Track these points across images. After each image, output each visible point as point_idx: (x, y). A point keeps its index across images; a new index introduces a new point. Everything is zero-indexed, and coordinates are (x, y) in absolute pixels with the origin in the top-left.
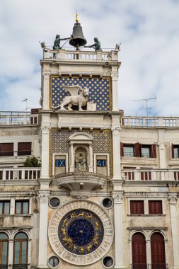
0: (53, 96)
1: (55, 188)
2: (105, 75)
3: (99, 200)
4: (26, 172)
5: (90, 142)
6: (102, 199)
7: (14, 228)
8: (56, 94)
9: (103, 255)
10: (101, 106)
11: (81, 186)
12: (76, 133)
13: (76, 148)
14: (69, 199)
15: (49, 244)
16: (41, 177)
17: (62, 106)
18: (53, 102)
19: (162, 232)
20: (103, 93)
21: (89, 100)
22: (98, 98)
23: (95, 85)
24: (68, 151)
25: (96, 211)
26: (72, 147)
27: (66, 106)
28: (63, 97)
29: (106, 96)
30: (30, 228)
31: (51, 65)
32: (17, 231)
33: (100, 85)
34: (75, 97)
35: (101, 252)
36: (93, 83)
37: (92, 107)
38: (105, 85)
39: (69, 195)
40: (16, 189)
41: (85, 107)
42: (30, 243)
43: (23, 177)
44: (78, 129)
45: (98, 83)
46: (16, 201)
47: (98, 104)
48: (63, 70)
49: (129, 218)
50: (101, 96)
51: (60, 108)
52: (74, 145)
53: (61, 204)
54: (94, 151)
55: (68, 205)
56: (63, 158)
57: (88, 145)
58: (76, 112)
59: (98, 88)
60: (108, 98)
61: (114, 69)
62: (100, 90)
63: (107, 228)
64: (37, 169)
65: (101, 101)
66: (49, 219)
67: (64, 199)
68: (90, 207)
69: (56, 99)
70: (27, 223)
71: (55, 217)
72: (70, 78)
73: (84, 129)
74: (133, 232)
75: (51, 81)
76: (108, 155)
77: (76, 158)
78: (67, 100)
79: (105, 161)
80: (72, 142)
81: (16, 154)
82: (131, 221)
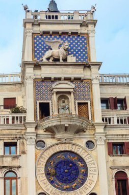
0: (35, 51)
1: (41, 132)
2: (83, 32)
3: (83, 142)
5: (72, 90)
6: (85, 141)
7: (3, 167)
8: (38, 49)
10: (80, 59)
12: (58, 82)
13: (58, 96)
14: (54, 141)
15: (37, 182)
17: (44, 58)
18: (36, 56)
20: (81, 48)
22: (77, 53)
23: (74, 41)
24: (51, 99)
25: (80, 152)
26: (55, 94)
28: (45, 51)
29: (84, 50)
30: (19, 167)
31: (33, 25)
32: (7, 170)
33: (78, 41)
34: (56, 51)
35: (86, 188)
36: (71, 39)
37: (71, 59)
38: (83, 42)
39: (54, 138)
40: (4, 132)
42: (19, 181)
43: (10, 122)
44: (60, 79)
45: (76, 39)
47: (77, 57)
50: (79, 50)
51: (42, 60)
52: (57, 93)
54: (75, 99)
55: (53, 145)
57: (69, 93)
58: (58, 63)
59: (77, 44)
60: (86, 53)
61: (90, 26)
62: (79, 46)
63: (90, 167)
64: (23, 115)
65: (80, 55)
67: (49, 142)
68: (74, 149)
69: (38, 54)
70: (15, 163)
71: (41, 157)
72: (51, 36)
73: (65, 79)
75: (33, 38)
76: (89, 102)
78: (48, 54)
80: (55, 90)
81: (2, 108)
82: (114, 161)
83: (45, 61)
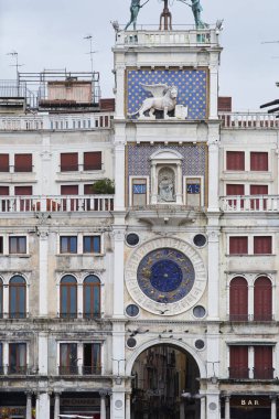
0: (130, 97)
1: (133, 222)
2: (201, 64)
3: (189, 237)
4: (96, 200)
5: (178, 162)
6: (193, 235)
7: (82, 270)
8: (133, 94)
9: (193, 303)
10: (194, 110)
11: (166, 222)
12: (160, 150)
13: (159, 169)
14: (151, 236)
15: (126, 290)
16: (115, 210)
17: (141, 112)
18: (130, 106)
19: (270, 276)
20: (198, 91)
21: (178, 103)
22: (191, 99)
23: (187, 80)
24: (149, 174)
25: (185, 250)
26: (154, 169)
27: (146, 113)
28: (144, 98)
29: (201, 95)
30: (102, 271)
31: (126, 54)
32: (86, 274)
33: (194, 80)
34: (159, 100)
35: (190, 300)
36: (183, 76)
37: (182, 112)
38: (201, 80)
39: (150, 231)
40: (85, 222)
41: (171, 113)
42: (102, 289)
43: (92, 207)
44: (162, 144)
45: (191, 76)
46: (84, 237)
47: (190, 107)
48: (143, 60)
49: (228, 260)
50: (194, 95)
51: (138, 114)
52: (158, 165)
53: (141, 242)
54: (184, 173)
55: (149, 242)
56: (143, 182)
57: (175, 165)
58: (160, 120)
59: (191, 83)
60: (204, 98)
61: (213, 56)
62: (194, 87)
63: (198, 270)
64: (109, 197)
65: (194, 103)
66: (125, 260)
67: (144, 235)
68: (177, 246)
69: (133, 101)
70: (98, 265)
71: (133, 257)
72: (153, 71)
73: (171, 144)
74: (231, 277)
75: (126, 75)
76: (202, 177)
77: (159, 182)
78: (148, 103)
79: (199, 186)
80: (154, 163)
81: (81, 168)
82: (230, 262)
83: (142, 117)
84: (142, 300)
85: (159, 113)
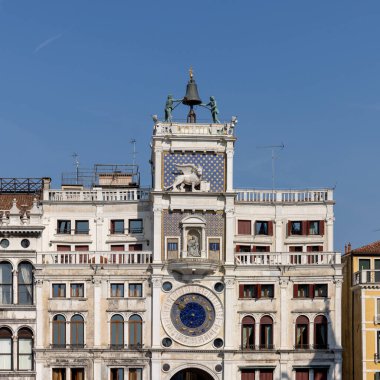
0: (165, 175)
2: (220, 150)
3: (211, 284)
4: (139, 255)
5: (203, 226)
7: (128, 311)
8: (168, 172)
9: (214, 337)
10: (215, 185)
11: (193, 272)
12: (188, 216)
13: (188, 231)
14: (182, 284)
15: (162, 326)
16: (154, 262)
17: (174, 186)
18: (165, 181)
19: (272, 315)
20: (217, 171)
21: (203, 179)
22: (212, 177)
23: (209, 162)
25: (208, 295)
26: (184, 230)
27: (178, 186)
29: (220, 174)
30: (144, 311)
32: (131, 314)
33: (215, 162)
34: (188, 176)
35: (211, 334)
36: (207, 159)
37: (205, 187)
38: (220, 162)
39: (181, 280)
40: (129, 272)
41: (198, 187)
42: (144, 325)
43: (136, 261)
44: (190, 211)
45: (212, 159)
46: (130, 284)
47: (212, 183)
49: (240, 302)
50: (215, 173)
51: (172, 188)
52: (187, 228)
53: (173, 288)
54: (207, 235)
55: (179, 289)
56: (175, 241)
57: (200, 228)
58: (189, 193)
59: (212, 165)
61: (229, 145)
62: (215, 167)
63: (218, 311)
64: (149, 253)
65: (215, 180)
66: (162, 302)
68: (201, 292)
69: (168, 178)
70: (140, 306)
71: (168, 300)
72: (183, 154)
73: (198, 211)
74: (243, 316)
75: (163, 157)
76: (221, 238)
78: (180, 179)
79: (218, 244)
80: (184, 226)
81: (126, 232)
82: (242, 304)
83: (175, 190)
84: (175, 334)
85: (188, 187)
